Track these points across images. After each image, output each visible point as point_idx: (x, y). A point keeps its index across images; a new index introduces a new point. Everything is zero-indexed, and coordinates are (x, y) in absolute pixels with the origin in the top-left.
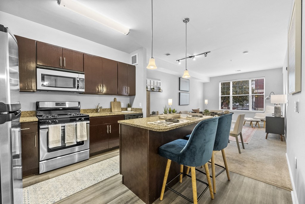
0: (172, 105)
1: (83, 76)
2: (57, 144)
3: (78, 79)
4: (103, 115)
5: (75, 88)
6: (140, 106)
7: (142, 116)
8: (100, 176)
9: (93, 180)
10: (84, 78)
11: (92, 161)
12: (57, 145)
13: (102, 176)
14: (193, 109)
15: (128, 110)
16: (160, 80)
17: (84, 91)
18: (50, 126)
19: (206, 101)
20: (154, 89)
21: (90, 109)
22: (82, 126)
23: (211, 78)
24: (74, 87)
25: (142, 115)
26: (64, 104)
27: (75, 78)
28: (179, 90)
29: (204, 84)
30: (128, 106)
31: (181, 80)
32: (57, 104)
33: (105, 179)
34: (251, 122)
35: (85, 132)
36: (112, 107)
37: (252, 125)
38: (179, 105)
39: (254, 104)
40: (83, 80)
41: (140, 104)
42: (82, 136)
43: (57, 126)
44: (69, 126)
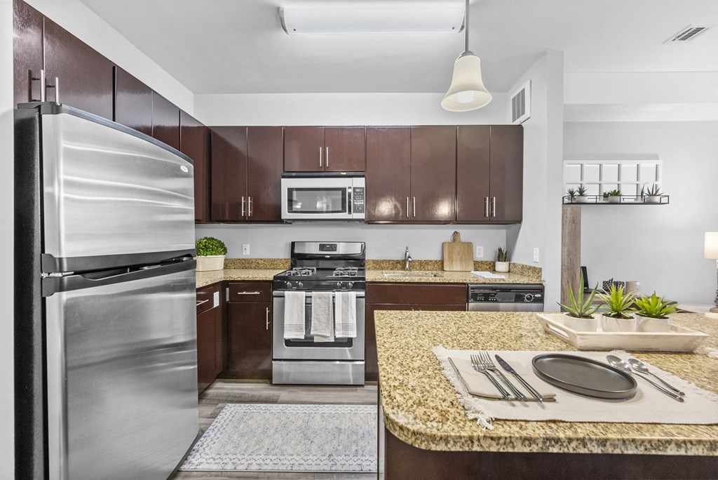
1: (360, 183)
2: (297, 333)
3: (350, 190)
4: (402, 281)
5: (345, 211)
6: (535, 259)
7: (538, 295)
8: (347, 453)
9: (327, 457)
10: (364, 186)
11: (366, 394)
12: (297, 335)
13: (351, 456)
15: (497, 269)
16: (655, 157)
17: (364, 218)
18: (287, 293)
20: (617, 194)
21: (389, 261)
22: (346, 300)
24: (343, 210)
25: (541, 290)
26: (333, 247)
27: (345, 189)
30: (499, 257)
32: (322, 247)
33: (351, 469)
35: (353, 318)
36: (446, 257)
40: (361, 190)
41: (536, 252)
42: (346, 327)
43: (297, 295)
44: (320, 298)
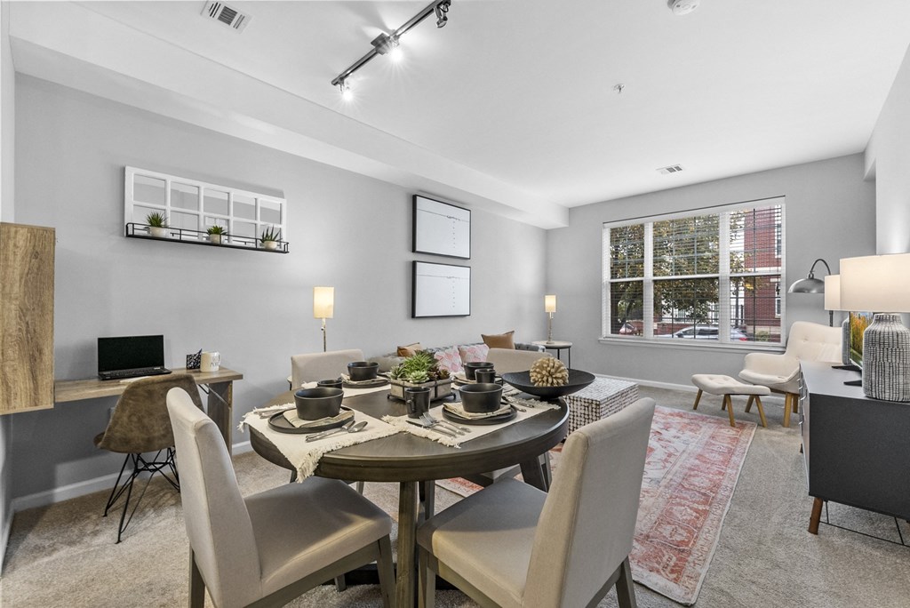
0: (331, 315)
14: (488, 334)
16: (280, 194)
19: (550, 302)
23: (572, 212)
28: (414, 250)
29: (547, 235)
31: (418, 207)
34: (728, 395)
37: (730, 408)
38: (413, 316)
39: (740, 314)
